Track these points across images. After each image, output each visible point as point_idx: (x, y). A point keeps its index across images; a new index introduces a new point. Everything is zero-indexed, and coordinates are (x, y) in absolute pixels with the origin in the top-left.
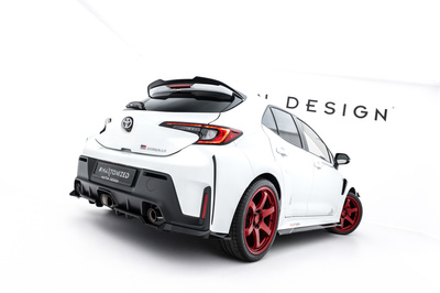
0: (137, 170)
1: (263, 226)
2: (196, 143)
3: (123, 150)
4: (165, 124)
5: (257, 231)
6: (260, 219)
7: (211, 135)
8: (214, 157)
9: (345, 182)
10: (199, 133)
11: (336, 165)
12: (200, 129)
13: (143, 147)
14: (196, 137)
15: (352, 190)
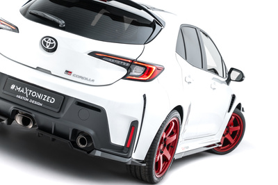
1: (166, 152)
2: (124, 78)
3: (38, 69)
4: (93, 54)
5: (161, 156)
6: (164, 146)
7: (137, 71)
8: (144, 96)
9: (234, 97)
11: (228, 81)
12: (129, 64)
14: (124, 71)
15: (239, 106)
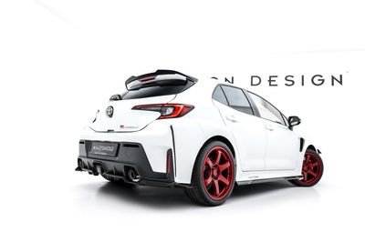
0: (119, 144)
1: (221, 178)
2: (159, 118)
3: (109, 131)
4: (135, 108)
5: (216, 182)
6: (218, 172)
7: (170, 111)
8: (171, 127)
9: (302, 140)
10: (160, 111)
11: (291, 127)
12: (161, 108)
13: (122, 126)
14: (159, 114)
15: (311, 147)
